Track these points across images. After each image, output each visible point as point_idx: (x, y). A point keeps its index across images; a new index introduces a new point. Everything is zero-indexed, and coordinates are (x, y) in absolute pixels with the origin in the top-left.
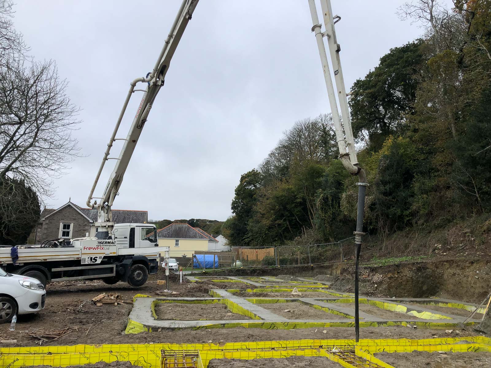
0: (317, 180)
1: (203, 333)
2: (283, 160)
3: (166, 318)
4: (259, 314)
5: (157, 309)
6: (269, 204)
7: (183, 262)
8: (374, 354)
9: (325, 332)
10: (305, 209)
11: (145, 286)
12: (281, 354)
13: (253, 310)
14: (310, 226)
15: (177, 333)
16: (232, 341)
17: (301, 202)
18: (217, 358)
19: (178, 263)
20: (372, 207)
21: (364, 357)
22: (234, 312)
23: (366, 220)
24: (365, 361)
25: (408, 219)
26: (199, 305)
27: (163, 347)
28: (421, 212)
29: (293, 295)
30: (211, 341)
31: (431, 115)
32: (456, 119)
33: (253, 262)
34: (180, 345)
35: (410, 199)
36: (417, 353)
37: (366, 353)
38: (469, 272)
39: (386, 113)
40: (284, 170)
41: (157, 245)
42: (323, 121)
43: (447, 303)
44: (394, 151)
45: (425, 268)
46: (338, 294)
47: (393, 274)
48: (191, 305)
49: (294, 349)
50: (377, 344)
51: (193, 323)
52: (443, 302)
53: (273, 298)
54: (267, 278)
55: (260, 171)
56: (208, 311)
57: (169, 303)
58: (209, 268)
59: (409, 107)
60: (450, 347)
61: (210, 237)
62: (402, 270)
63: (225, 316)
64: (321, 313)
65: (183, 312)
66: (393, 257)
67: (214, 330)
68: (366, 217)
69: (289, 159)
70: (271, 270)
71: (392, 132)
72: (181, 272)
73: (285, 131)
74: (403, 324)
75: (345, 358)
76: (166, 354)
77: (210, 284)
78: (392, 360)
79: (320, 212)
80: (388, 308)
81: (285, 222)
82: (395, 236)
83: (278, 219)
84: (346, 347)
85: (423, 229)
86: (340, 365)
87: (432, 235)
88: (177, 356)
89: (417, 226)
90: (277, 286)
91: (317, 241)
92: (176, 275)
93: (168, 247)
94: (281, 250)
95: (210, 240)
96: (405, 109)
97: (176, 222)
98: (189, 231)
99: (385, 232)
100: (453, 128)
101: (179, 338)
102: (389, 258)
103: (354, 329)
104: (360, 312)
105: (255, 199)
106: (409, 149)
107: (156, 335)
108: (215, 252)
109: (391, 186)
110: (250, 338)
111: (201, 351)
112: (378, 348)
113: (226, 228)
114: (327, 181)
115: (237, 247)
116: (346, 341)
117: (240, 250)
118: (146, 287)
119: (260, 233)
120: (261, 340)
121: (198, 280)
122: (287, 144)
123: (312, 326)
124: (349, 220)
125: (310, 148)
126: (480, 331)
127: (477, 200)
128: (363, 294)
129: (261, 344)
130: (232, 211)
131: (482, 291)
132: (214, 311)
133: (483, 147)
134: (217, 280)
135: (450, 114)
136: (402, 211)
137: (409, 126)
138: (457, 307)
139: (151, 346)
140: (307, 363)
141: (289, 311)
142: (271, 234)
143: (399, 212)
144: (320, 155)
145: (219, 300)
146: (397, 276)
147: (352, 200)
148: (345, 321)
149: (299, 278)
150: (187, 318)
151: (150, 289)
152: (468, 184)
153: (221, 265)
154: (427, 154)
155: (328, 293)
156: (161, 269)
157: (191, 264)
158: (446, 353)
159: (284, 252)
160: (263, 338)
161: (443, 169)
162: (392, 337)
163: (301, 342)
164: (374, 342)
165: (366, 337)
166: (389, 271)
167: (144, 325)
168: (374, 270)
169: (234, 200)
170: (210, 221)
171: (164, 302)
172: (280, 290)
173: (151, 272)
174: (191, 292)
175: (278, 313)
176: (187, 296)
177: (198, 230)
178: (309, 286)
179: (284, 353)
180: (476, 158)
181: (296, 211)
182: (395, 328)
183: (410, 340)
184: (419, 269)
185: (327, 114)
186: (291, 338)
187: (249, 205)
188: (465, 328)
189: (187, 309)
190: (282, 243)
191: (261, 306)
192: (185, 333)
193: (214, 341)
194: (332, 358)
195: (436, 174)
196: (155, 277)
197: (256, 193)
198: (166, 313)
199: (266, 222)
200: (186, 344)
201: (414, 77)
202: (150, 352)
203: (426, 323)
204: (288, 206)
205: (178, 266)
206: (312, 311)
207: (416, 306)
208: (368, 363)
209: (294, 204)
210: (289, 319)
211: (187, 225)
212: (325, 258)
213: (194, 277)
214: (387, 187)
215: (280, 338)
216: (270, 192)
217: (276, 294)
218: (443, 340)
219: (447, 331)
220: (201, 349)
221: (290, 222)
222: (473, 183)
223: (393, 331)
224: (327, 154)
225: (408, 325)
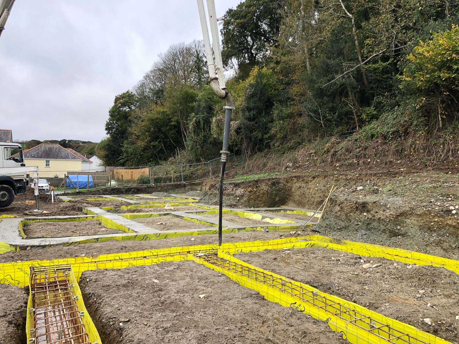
0: (191, 105)
1: (76, 248)
2: (158, 84)
3: (36, 236)
4: (132, 228)
5: (25, 229)
6: (144, 126)
7: (55, 182)
8: (233, 255)
9: (193, 239)
10: (179, 132)
11: (11, 207)
12: (152, 261)
13: (127, 225)
14: (183, 148)
15: (48, 250)
16: (105, 254)
17: (175, 125)
18: (90, 269)
19: (49, 183)
20: (238, 131)
21: (225, 258)
22: (108, 227)
23: (232, 142)
24: (226, 261)
25: (267, 141)
26: (72, 222)
27: (32, 264)
28: (278, 136)
29: (166, 210)
30: (84, 255)
31: (291, 48)
32: (310, 55)
33: (128, 181)
34: (51, 261)
35: (270, 125)
36: (268, 251)
37: (227, 254)
38: (311, 185)
39: (253, 45)
40: (159, 93)
41: (23, 165)
42: (197, 47)
43: (293, 211)
44: (259, 80)
45: (278, 183)
46: (206, 207)
47: (253, 188)
48: (64, 223)
49: (164, 256)
50: (236, 246)
51: (66, 240)
52: (290, 210)
53: (147, 213)
54: (141, 195)
55: (134, 92)
56: (82, 227)
57: (39, 222)
58: (82, 188)
59: (273, 40)
60: (293, 244)
61: (83, 158)
62: (260, 185)
63: (99, 231)
64: (190, 224)
65: (54, 230)
66: (254, 174)
67: (87, 245)
68: (233, 140)
69: (164, 82)
70: (145, 188)
71: (258, 63)
72: (52, 192)
73: (160, 54)
74: (258, 229)
75: (209, 261)
76: (35, 270)
77: (84, 203)
78: (247, 258)
79: (193, 135)
80: (247, 217)
81: (160, 144)
82: (256, 156)
83: (153, 141)
84: (210, 251)
85: (279, 150)
86: (204, 266)
87: (285, 155)
88: (48, 271)
89: (274, 148)
90: (151, 202)
91: (189, 161)
92: (47, 195)
93: (36, 167)
94: (156, 169)
95: (84, 161)
96: (270, 41)
97: (46, 142)
98: (60, 152)
99: (247, 153)
100: (308, 63)
101: (49, 254)
102: (250, 175)
103: (218, 235)
104: (223, 221)
105: (130, 121)
106: (271, 80)
107: (25, 254)
108: (88, 173)
109: (255, 113)
110: (123, 249)
111: (74, 264)
112: (237, 249)
113: (101, 149)
114: (199, 106)
115: (112, 167)
116: (211, 246)
117: (115, 170)
118: (13, 208)
119: (135, 154)
120: (134, 250)
121: (71, 199)
122: (162, 67)
123: (182, 235)
124: (218, 142)
125: (184, 73)
126: (316, 231)
127: (321, 126)
128: (227, 206)
129: (134, 254)
130: (106, 132)
131: (319, 200)
132: (87, 228)
133: (329, 81)
134: (91, 199)
135: (306, 50)
136: (263, 135)
137: (272, 58)
138: (300, 213)
139: (18, 264)
140: (175, 267)
141: (162, 224)
142: (146, 155)
143: (260, 135)
144: (193, 80)
145: (93, 217)
146: (255, 190)
147: (221, 124)
148: (210, 229)
149: (172, 195)
150: (59, 236)
151: (18, 210)
152: (316, 112)
153: (95, 185)
154: (285, 84)
155: (197, 206)
156: (30, 190)
157: (63, 184)
158: (289, 250)
159: (158, 172)
160: (135, 249)
161: (297, 98)
162: (249, 239)
163: (171, 249)
164: (234, 245)
165: (227, 241)
166: (250, 186)
167: (11, 245)
168: (237, 185)
169: (108, 121)
170: (83, 142)
171: (34, 221)
172: (153, 206)
173: (18, 193)
174: (64, 211)
175: (151, 226)
176: (59, 215)
177: (71, 151)
178: (180, 201)
179: (155, 260)
180: (323, 90)
181: (170, 133)
182: (252, 232)
183: (263, 242)
184: (273, 184)
185: (200, 40)
186: (162, 247)
187: (124, 127)
188: (305, 229)
189: (59, 227)
190: (157, 163)
191: (135, 221)
192: (57, 249)
193: (87, 255)
194: (198, 261)
195: (292, 103)
196: (24, 197)
197: (130, 115)
198: (36, 232)
199: (141, 144)
200: (58, 259)
201: (279, 11)
202: (18, 270)
203: (276, 227)
204: (163, 129)
205: (49, 186)
206: (182, 223)
207: (270, 214)
208: (228, 262)
209: (169, 127)
210: (161, 230)
211: (57, 146)
212: (196, 176)
213: (67, 197)
214: (252, 113)
215: (152, 248)
216: (145, 115)
217: (150, 209)
218: (288, 239)
219: (291, 232)
220: (74, 262)
221: (165, 144)
222: (319, 112)
223: (250, 235)
224: (200, 79)
225: (262, 230)
